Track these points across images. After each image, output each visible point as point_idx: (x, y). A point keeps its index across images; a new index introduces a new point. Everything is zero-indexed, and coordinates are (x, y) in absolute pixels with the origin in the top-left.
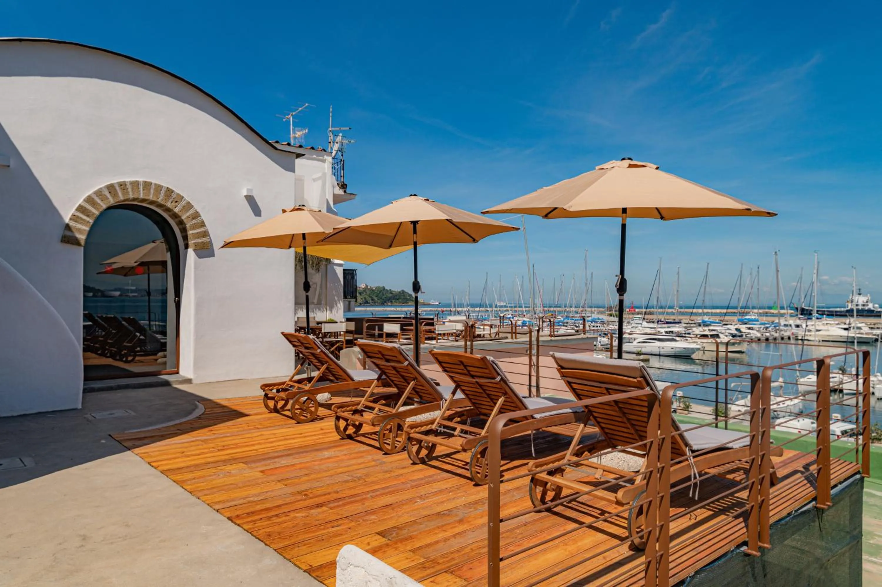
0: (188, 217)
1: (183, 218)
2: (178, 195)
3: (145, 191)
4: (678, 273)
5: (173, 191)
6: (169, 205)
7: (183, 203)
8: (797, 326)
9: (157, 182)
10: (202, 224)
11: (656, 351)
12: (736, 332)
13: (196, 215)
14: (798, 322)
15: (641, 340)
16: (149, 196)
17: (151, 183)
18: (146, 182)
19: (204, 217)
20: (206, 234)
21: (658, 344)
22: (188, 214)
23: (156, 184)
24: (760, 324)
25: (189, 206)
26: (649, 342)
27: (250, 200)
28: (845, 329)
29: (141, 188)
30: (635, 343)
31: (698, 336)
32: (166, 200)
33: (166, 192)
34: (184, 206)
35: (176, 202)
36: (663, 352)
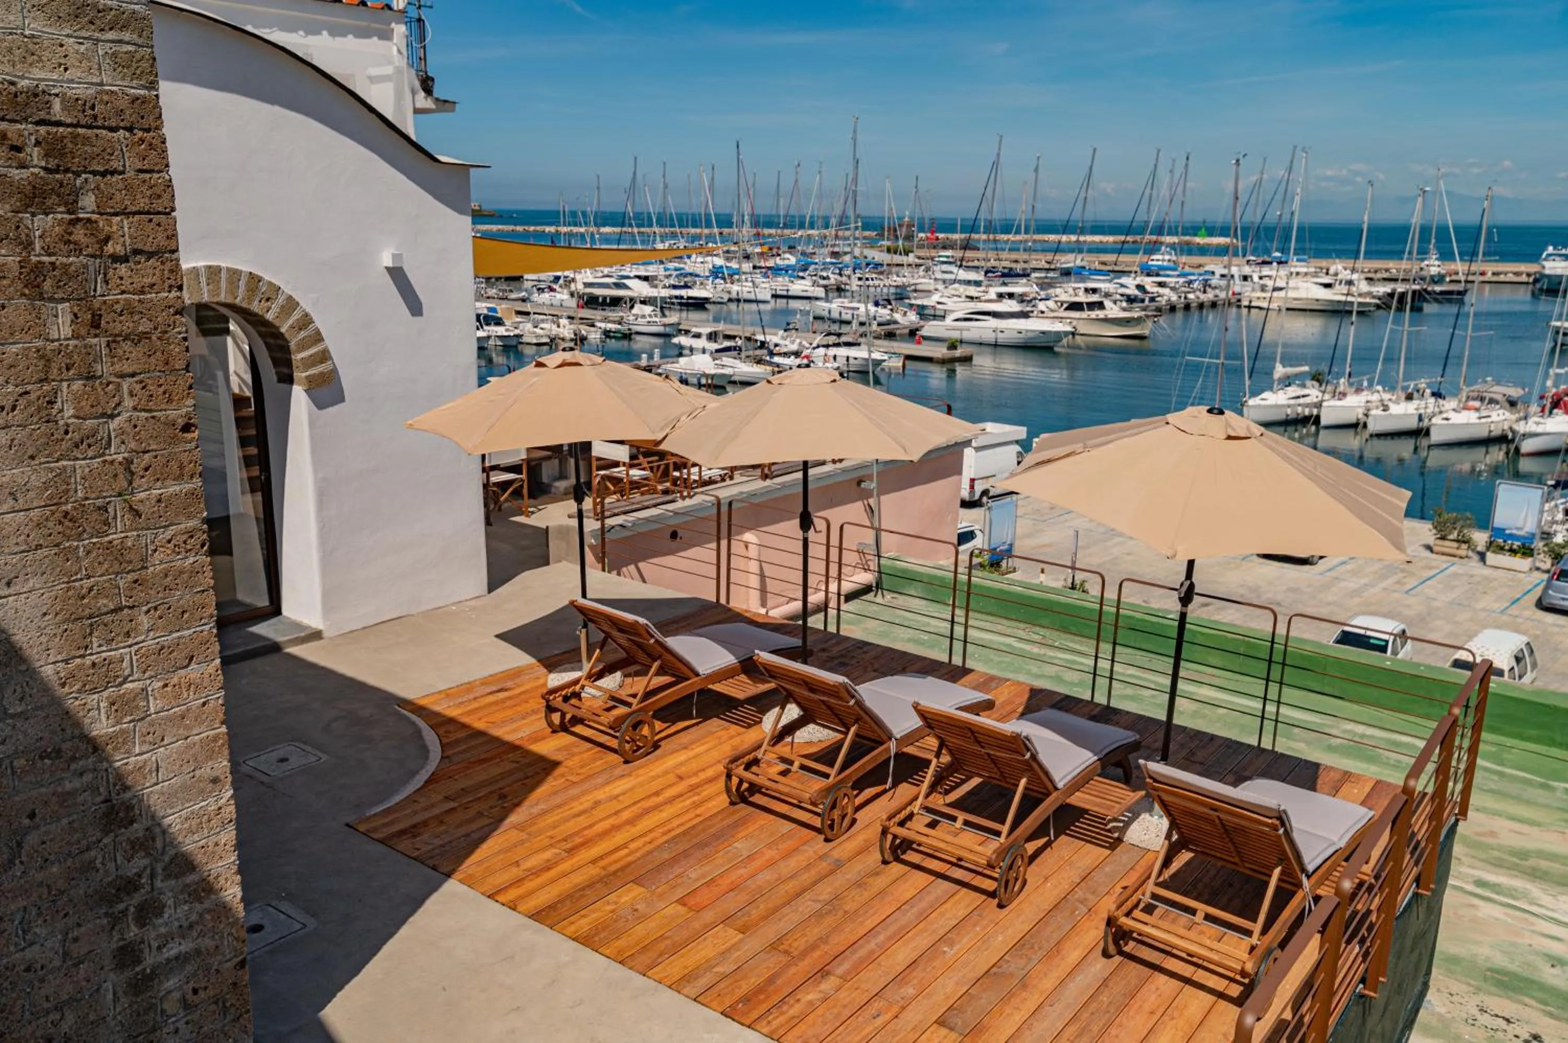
0: (292, 327)
1: (283, 330)
2: (270, 284)
3: (211, 287)
4: (1036, 170)
5: (260, 279)
6: (256, 307)
7: (281, 300)
8: (1245, 278)
9: (229, 266)
10: (318, 338)
11: (989, 337)
12: (1137, 292)
13: (306, 320)
14: (1247, 270)
15: (960, 315)
16: (218, 295)
17: (219, 269)
18: (210, 267)
19: (320, 322)
20: (325, 356)
21: (993, 322)
22: (290, 322)
23: (228, 269)
24: (1179, 276)
25: (291, 304)
26: (977, 320)
27: (397, 274)
28: (1328, 286)
29: (203, 280)
30: (949, 321)
31: (1065, 305)
32: (250, 300)
33: (248, 283)
34: (282, 307)
35: (268, 300)
36: (1002, 338)
